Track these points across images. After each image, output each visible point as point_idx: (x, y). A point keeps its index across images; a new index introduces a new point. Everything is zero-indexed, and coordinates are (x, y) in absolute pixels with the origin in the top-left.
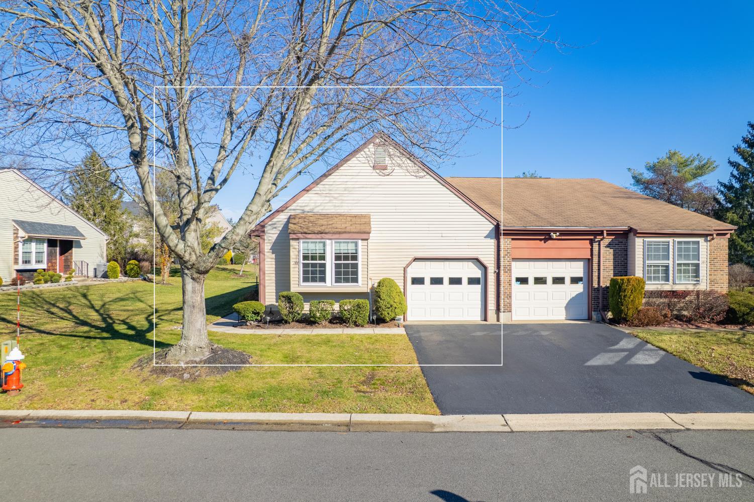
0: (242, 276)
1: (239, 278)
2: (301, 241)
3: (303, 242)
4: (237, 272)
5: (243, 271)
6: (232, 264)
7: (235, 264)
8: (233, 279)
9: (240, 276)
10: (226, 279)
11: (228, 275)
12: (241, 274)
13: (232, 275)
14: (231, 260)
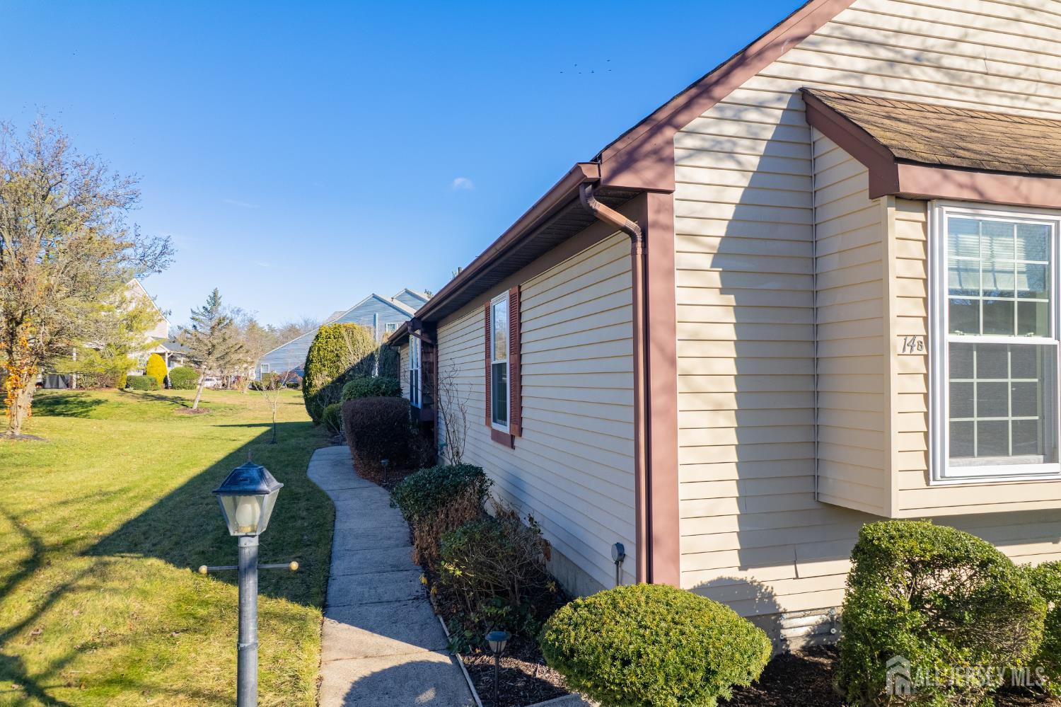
0: (197, 411)
1: (192, 415)
2: (944, 215)
3: (956, 227)
4: (186, 403)
5: (200, 401)
6: (167, 388)
7: (173, 387)
8: (181, 417)
9: (194, 412)
10: (164, 417)
11: (169, 411)
12: (195, 407)
13: (176, 410)
14: (165, 381)
